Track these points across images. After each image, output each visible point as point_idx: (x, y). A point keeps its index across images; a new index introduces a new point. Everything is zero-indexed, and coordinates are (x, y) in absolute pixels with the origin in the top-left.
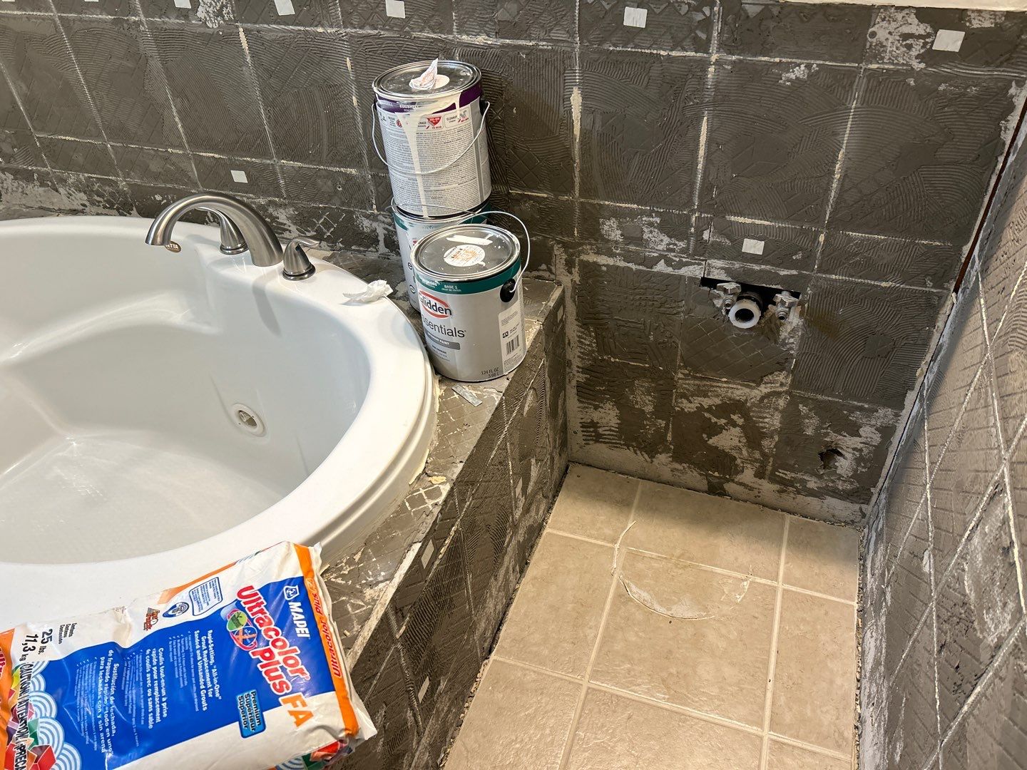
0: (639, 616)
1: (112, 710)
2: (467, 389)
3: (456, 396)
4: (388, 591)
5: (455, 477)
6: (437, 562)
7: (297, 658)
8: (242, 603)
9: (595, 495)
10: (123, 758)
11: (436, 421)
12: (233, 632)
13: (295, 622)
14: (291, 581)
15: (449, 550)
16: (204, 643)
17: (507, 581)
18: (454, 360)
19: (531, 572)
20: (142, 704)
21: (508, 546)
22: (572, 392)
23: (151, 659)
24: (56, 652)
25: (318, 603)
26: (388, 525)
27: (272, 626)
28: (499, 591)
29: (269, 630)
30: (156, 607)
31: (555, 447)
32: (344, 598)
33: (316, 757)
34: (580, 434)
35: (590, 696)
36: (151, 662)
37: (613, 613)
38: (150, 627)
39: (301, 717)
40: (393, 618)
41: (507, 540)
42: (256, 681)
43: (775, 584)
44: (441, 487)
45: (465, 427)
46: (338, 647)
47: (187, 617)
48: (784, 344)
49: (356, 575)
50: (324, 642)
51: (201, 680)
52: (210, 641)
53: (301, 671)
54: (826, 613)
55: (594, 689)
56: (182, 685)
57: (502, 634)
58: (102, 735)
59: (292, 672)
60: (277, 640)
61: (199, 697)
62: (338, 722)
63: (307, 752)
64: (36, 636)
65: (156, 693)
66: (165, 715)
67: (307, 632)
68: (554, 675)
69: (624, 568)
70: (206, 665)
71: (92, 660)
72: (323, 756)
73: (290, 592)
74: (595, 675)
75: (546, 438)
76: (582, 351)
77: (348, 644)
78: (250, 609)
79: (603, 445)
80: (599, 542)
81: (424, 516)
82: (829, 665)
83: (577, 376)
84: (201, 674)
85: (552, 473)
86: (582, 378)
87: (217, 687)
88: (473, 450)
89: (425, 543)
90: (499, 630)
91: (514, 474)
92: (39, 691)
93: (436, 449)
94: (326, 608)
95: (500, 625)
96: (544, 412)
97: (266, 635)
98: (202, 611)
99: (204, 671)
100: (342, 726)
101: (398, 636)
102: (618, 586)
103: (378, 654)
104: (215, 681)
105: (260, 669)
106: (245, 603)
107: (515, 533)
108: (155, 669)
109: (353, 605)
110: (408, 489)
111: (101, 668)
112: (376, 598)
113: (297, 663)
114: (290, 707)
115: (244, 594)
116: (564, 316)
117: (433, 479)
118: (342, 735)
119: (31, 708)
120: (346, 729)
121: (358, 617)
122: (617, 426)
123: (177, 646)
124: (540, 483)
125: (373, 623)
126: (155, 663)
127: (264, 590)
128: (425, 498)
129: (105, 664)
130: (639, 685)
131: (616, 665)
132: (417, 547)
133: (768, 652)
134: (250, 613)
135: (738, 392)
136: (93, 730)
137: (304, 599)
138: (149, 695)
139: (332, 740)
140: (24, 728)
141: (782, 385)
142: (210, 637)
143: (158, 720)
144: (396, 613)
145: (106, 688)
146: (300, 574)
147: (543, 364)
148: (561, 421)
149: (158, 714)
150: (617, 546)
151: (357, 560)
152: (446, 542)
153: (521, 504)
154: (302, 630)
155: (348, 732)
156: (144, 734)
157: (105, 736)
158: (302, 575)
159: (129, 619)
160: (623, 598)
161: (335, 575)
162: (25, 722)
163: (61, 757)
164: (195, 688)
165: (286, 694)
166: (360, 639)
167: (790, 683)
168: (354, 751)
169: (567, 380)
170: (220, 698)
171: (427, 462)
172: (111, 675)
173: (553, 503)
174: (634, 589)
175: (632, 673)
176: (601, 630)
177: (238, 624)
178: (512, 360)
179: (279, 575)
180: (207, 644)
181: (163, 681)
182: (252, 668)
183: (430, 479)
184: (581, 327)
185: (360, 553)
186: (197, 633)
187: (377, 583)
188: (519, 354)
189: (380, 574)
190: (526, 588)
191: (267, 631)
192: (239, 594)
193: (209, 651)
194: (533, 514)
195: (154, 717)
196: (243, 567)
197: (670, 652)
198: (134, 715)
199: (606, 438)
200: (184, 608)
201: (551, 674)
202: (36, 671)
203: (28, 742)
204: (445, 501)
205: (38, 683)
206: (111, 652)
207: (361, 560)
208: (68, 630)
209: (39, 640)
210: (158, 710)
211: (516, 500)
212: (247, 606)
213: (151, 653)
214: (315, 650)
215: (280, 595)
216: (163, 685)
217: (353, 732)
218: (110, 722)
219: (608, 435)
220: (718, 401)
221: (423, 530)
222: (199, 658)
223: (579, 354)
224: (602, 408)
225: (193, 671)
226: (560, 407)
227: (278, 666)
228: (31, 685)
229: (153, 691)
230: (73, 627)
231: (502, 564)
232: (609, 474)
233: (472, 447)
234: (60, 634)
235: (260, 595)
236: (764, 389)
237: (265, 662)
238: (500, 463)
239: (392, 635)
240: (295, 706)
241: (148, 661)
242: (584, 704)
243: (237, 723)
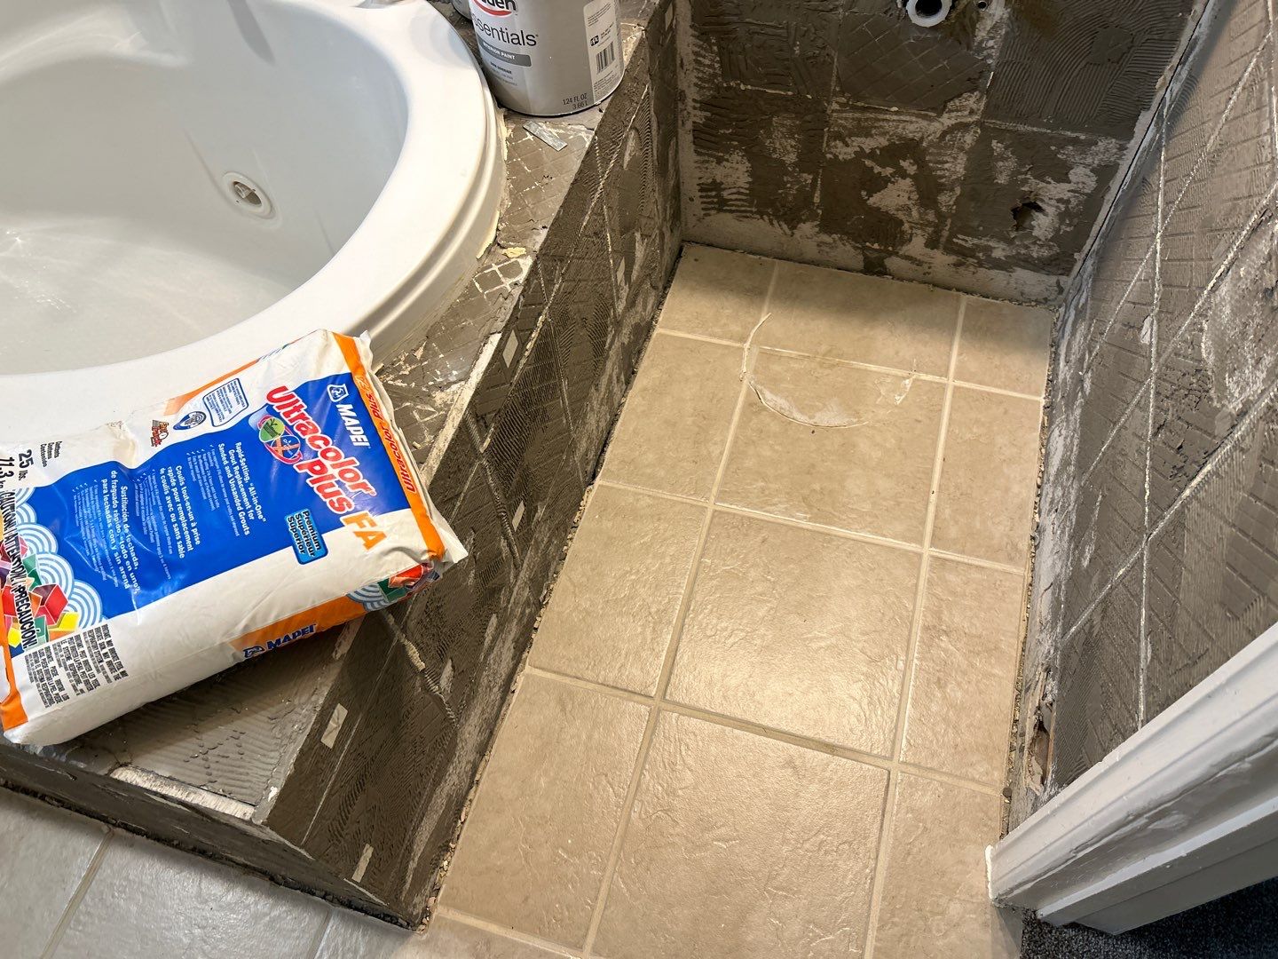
0: (774, 427)
1: (128, 540)
2: (544, 127)
3: (530, 137)
4: (465, 393)
5: (537, 247)
6: (523, 361)
7: (358, 471)
8: (274, 407)
9: (719, 284)
10: (154, 593)
11: (505, 174)
12: (270, 443)
13: (348, 428)
14: (335, 379)
15: (537, 347)
16: (232, 458)
17: (610, 392)
18: (525, 83)
19: (640, 382)
20: (166, 531)
21: (610, 348)
22: (686, 138)
23: (168, 479)
24: (42, 476)
25: (375, 406)
26: (454, 312)
27: (319, 434)
28: (601, 404)
29: (315, 437)
30: (163, 419)
31: (665, 219)
32: (408, 404)
33: (396, 583)
34: (697, 201)
35: (716, 520)
36: (169, 483)
37: (743, 425)
38: (159, 441)
39: (371, 538)
40: (473, 427)
41: (609, 341)
42: (308, 499)
43: (944, 380)
44: (520, 261)
45: (546, 180)
46: (408, 458)
47: (206, 428)
48: (980, 49)
49: (420, 374)
50: (390, 452)
51: (237, 502)
52: (241, 455)
53: (363, 486)
54: (1006, 412)
55: (720, 512)
56: (213, 508)
57: (608, 455)
58: (122, 569)
59: (354, 487)
60: (329, 450)
61: (238, 520)
62: (418, 543)
63: (384, 578)
64: (11, 459)
65: (182, 518)
66: (198, 542)
67: (366, 439)
68: (675, 498)
69: (755, 372)
70: (240, 483)
71: (91, 484)
72: (403, 582)
73: (336, 392)
74: (723, 496)
75: (654, 205)
76: (700, 75)
77: (421, 457)
78: (287, 414)
79: (729, 216)
80: (725, 342)
81: (501, 299)
82: (1005, 470)
83: (693, 116)
84: (235, 494)
85: (662, 256)
86: (699, 117)
87: (258, 508)
88: (559, 211)
89: (505, 333)
90: (603, 451)
91: (614, 251)
92: (29, 523)
93: (508, 211)
94: (387, 411)
95: (604, 446)
96: (650, 166)
97: (313, 445)
98: (224, 421)
99: (238, 490)
100: (425, 547)
101: (482, 451)
102: (748, 394)
103: (460, 470)
104: (255, 501)
105: (311, 486)
106: (279, 407)
107: (618, 332)
108: (175, 490)
109: (420, 412)
110: (476, 265)
111: (105, 492)
112: (449, 402)
113: (357, 477)
114: (355, 527)
115: (276, 396)
116: (675, 21)
117: (510, 252)
118: (425, 557)
119: (23, 543)
120: (429, 551)
121: (429, 425)
122: (747, 186)
123: (200, 463)
124: (648, 267)
125: (449, 431)
126: (174, 484)
127: (302, 390)
128: (501, 276)
129: (110, 488)
130: (774, 505)
131: (747, 484)
132: (496, 338)
133: (933, 460)
134: (286, 420)
135: (911, 127)
136: (109, 563)
137: (356, 400)
138: (173, 520)
139: (413, 564)
140: (19, 567)
141: (972, 112)
142: (239, 450)
143: (190, 548)
144: (478, 421)
145: (116, 515)
146: (346, 370)
147: (648, 93)
148: (672, 182)
149: (189, 542)
150: (747, 345)
151: (419, 357)
152: (533, 336)
153: (624, 293)
154: (359, 437)
155: (431, 554)
156: (175, 565)
157: (126, 569)
158: (349, 371)
159: (131, 436)
160: (754, 406)
161: (392, 377)
162: (19, 560)
163: (74, 596)
164: (230, 511)
165: (348, 513)
166: (435, 452)
167: (958, 494)
168: (441, 577)
169: (680, 122)
170: (265, 520)
171: (498, 230)
172: (119, 499)
173: (664, 297)
174: (768, 395)
175: (767, 492)
176: (728, 444)
177: (274, 433)
178: (604, 81)
179: (319, 372)
180: (237, 459)
181: (188, 504)
182: (300, 482)
183: (504, 251)
184: (697, 37)
185: (421, 349)
186: (221, 447)
187: (449, 384)
188: (614, 74)
189: (451, 374)
190: (634, 401)
191: (313, 439)
192: (270, 397)
193: (240, 467)
194: (639, 308)
195: (184, 544)
196: (269, 362)
197: (813, 466)
198: (158, 544)
199: (733, 205)
200: (200, 418)
201: (669, 497)
202: (20, 500)
203: (28, 582)
204: (527, 280)
205: (25, 515)
206: (114, 474)
207: (424, 358)
208: (52, 450)
209: (17, 462)
210: (188, 537)
211: (618, 288)
212: (282, 412)
213: (166, 472)
214: (378, 460)
215: (323, 396)
216: (189, 508)
217: (439, 556)
218: (129, 553)
219: (736, 200)
220: (884, 142)
221: (503, 317)
222: (230, 475)
223: (695, 80)
224: (727, 160)
225: (224, 490)
226: (671, 162)
227: (333, 481)
228: (17, 516)
229: (177, 516)
230: (58, 445)
231: (603, 370)
232: (737, 255)
233: (558, 207)
234: (43, 455)
235: (297, 397)
236: (947, 120)
237: (315, 477)
238: (595, 234)
239: (474, 449)
240: (362, 526)
241: (164, 481)
242: (709, 528)
243: (291, 548)
